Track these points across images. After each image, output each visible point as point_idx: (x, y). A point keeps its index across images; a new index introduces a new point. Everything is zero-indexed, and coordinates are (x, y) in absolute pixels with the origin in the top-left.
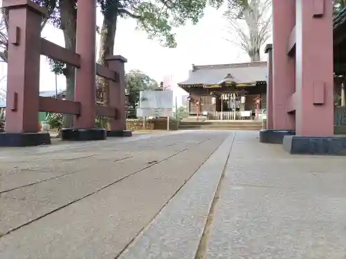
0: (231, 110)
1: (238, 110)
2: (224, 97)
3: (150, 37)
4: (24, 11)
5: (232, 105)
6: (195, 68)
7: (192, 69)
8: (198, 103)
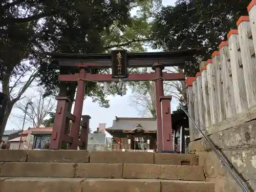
0: (141, 149)
1: (145, 149)
2: (137, 140)
3: (94, 101)
4: (65, 101)
5: (142, 145)
6: (118, 119)
7: (115, 119)
8: (119, 143)
